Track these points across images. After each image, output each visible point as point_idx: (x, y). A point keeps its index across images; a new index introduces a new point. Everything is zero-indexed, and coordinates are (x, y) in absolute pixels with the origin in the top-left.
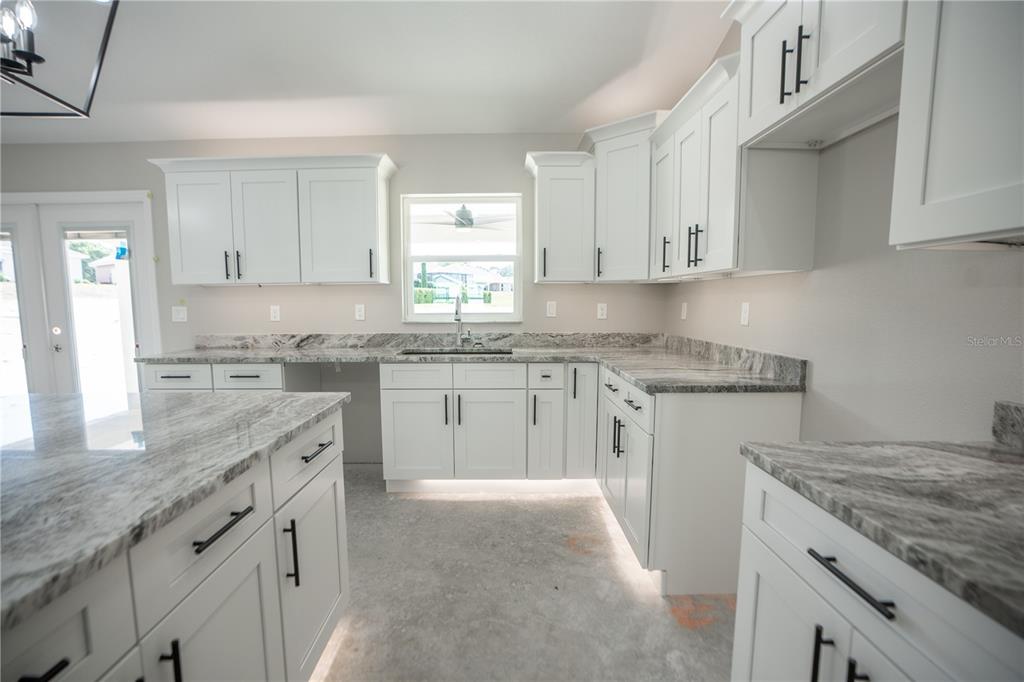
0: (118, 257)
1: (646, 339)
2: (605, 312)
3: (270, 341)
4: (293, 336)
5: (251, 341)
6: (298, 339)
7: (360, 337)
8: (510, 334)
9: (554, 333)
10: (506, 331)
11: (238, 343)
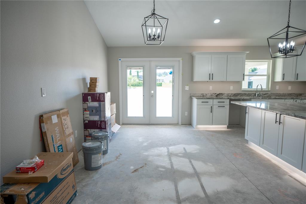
0: (170, 74)
1: (301, 95)
2: (290, 88)
3: (210, 95)
4: (216, 94)
5: (205, 95)
6: (217, 94)
7: (232, 94)
8: (268, 94)
9: (278, 93)
10: (267, 93)
11: (202, 95)
